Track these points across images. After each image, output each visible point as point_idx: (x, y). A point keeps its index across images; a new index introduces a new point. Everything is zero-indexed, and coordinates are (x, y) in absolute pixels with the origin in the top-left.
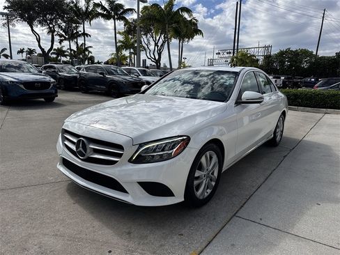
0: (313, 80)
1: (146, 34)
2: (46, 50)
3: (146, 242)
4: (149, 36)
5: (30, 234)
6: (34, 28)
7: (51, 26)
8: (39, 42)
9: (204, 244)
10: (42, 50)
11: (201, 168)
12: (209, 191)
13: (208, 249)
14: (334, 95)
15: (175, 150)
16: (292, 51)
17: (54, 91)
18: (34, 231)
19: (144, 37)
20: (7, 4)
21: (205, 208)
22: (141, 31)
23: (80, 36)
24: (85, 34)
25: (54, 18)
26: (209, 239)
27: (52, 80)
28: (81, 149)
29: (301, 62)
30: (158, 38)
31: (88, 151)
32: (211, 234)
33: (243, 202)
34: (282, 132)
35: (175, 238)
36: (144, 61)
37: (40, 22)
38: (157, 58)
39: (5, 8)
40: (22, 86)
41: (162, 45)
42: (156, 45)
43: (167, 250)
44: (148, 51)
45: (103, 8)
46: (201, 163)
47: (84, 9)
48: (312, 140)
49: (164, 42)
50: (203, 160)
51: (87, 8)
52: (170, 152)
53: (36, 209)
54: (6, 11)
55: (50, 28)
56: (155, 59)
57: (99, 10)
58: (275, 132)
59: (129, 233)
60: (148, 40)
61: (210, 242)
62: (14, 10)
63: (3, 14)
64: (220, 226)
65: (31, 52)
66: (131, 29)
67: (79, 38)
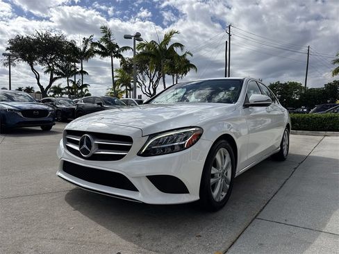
0: (305, 110)
1: (141, 72)
2: (45, 87)
3: (159, 243)
4: (144, 73)
5: (25, 238)
6: (34, 67)
7: (51, 65)
8: (38, 79)
9: (228, 245)
10: (41, 87)
11: (215, 165)
12: (224, 194)
13: (233, 248)
14: (331, 118)
15: (187, 141)
16: (281, 84)
17: (51, 119)
18: (30, 236)
19: (140, 74)
20: (9, 46)
21: (221, 213)
22: (137, 69)
23: (77, 73)
24: (83, 72)
25: (54, 58)
26: (233, 240)
27: (51, 109)
28: (85, 146)
29: (291, 94)
30: (152, 75)
31: (93, 147)
32: (233, 236)
33: (262, 207)
34: (288, 146)
35: (193, 239)
36: (140, 97)
37: (41, 62)
38: (152, 92)
39: (8, 49)
40: (20, 114)
41: (157, 81)
42: (151, 81)
43: (185, 251)
44: (143, 86)
45: (101, 46)
46: (216, 160)
47: (82, 49)
48: (319, 156)
49: (159, 78)
50: (218, 157)
51: (85, 48)
52: (183, 143)
53: (33, 216)
54: (8, 52)
55: (50, 67)
56: (150, 94)
57: (97, 48)
58: (282, 145)
59: (139, 236)
60: (143, 77)
61: (233, 243)
62: (16, 51)
63: (4, 55)
64: (243, 227)
65: (29, 90)
66: (127, 67)
67: (77, 76)
